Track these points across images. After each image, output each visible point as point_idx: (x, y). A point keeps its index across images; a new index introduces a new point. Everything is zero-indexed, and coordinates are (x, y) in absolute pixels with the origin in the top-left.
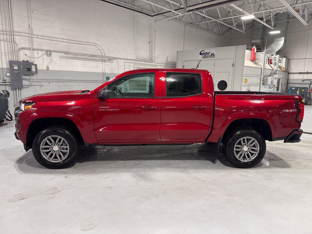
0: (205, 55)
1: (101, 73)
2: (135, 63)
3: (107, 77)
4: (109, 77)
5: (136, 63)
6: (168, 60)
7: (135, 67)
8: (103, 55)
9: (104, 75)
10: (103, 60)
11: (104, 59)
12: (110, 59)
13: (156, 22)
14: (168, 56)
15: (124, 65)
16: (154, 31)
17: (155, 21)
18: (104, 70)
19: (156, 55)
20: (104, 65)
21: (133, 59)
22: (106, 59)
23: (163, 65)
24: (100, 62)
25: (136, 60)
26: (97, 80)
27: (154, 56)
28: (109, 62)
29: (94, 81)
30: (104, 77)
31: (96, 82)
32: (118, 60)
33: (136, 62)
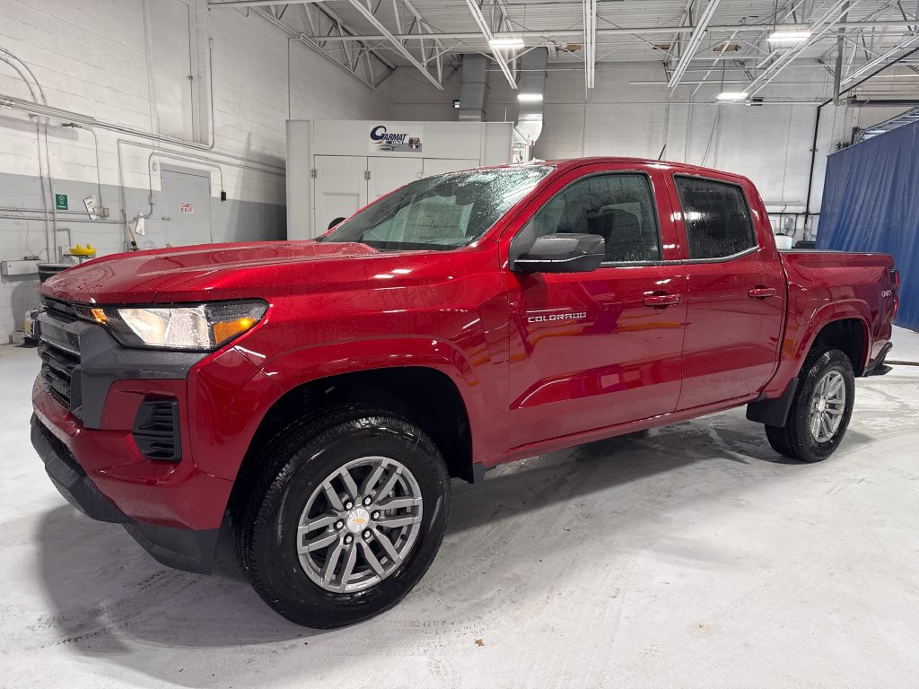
0: (390, 142)
1: (34, 178)
2: (153, 147)
3: (57, 196)
4: (66, 197)
5: (158, 148)
6: (253, 148)
7: (154, 164)
8: (40, 101)
9: (47, 188)
10: (38, 124)
11: (43, 121)
12: (70, 124)
13: (210, 6)
14: (250, 134)
15: (117, 152)
16: (207, 39)
17: (209, 4)
18: (45, 166)
19: (216, 125)
20: (43, 144)
21: (148, 131)
22: (53, 122)
23: (239, 162)
24: (27, 134)
25: (158, 138)
26: (18, 206)
27: (210, 126)
28: (62, 137)
29: (9, 213)
30: (47, 194)
31: (14, 213)
32: (95, 129)
33: (156, 143)
